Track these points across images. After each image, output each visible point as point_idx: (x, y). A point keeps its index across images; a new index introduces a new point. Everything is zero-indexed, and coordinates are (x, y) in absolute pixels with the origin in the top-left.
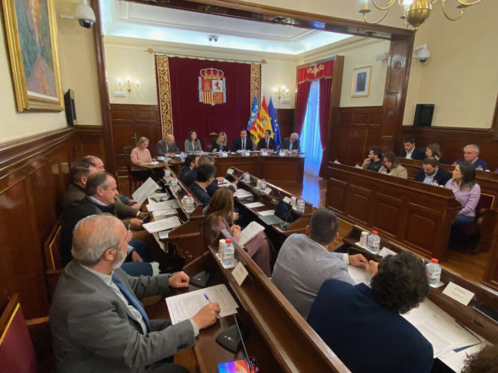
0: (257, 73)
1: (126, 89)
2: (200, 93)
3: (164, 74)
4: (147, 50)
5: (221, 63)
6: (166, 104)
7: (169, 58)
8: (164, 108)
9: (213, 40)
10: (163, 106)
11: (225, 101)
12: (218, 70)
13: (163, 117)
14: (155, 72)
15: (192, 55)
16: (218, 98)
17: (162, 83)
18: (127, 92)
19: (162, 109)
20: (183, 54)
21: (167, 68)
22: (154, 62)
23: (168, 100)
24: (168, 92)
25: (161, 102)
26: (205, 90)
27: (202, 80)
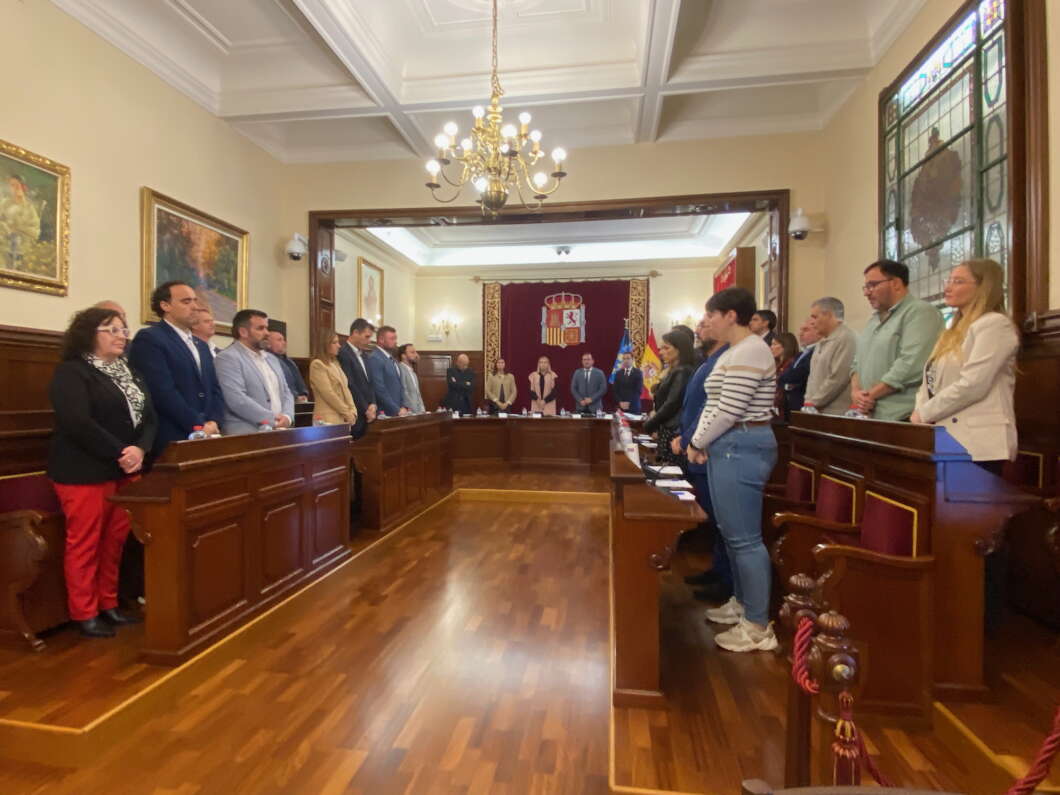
0: (642, 294)
1: (443, 331)
2: (545, 330)
3: (493, 308)
4: (471, 278)
5: (578, 283)
6: (493, 349)
7: (502, 286)
8: (491, 354)
9: (563, 253)
10: (489, 351)
11: (583, 340)
12: (573, 295)
14: (481, 305)
15: (533, 278)
16: (572, 336)
17: (490, 320)
18: (445, 336)
20: (519, 278)
21: (498, 300)
22: (481, 293)
23: (496, 343)
24: (497, 332)
25: (487, 347)
26: (551, 324)
27: (547, 311)
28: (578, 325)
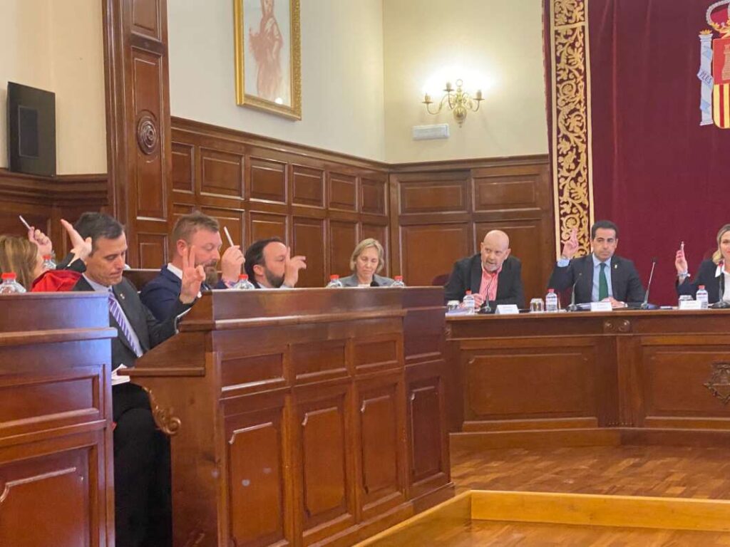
1: (448, 113)
2: (708, 91)
3: (573, 46)
8: (568, 162)
10: (563, 155)
13: (561, 193)
17: (564, 75)
22: (540, 11)
23: (581, 134)
24: (582, 104)
25: (558, 143)
26: (724, 78)
27: (712, 42)
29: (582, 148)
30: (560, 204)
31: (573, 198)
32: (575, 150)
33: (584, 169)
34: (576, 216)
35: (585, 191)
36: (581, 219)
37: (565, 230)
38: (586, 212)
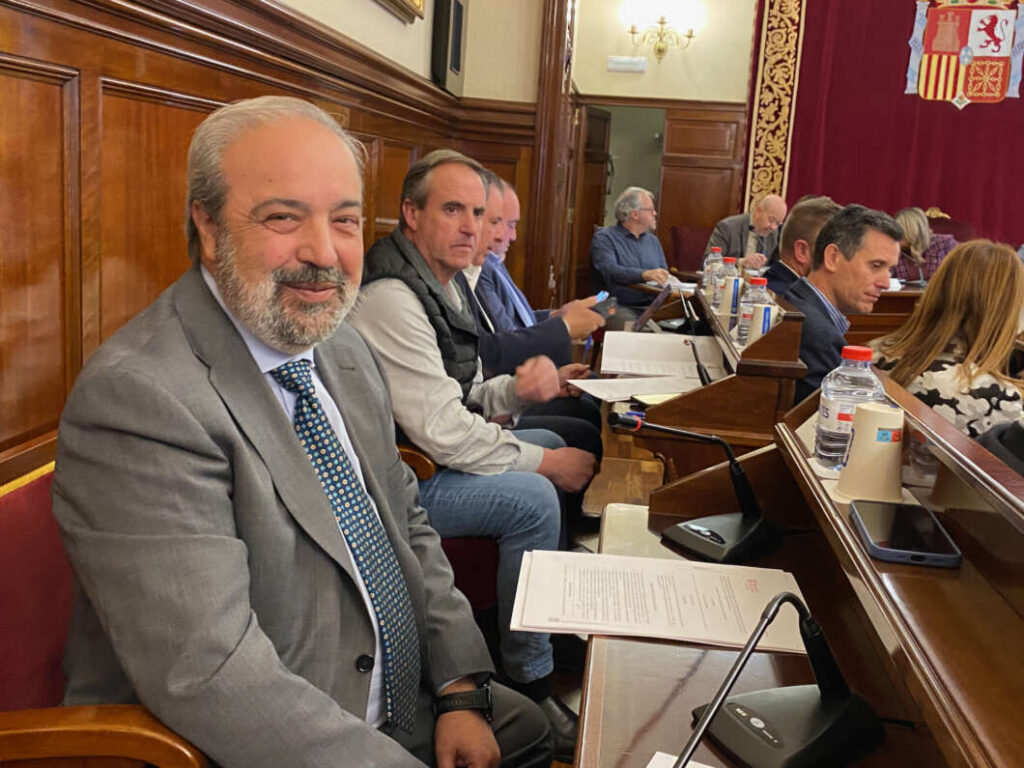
1: (649, 47)
2: (917, 60)
8: (768, 114)
10: (765, 106)
11: (1013, 92)
13: (757, 145)
16: (987, 78)
17: (775, 23)
18: (654, 58)
19: (760, 117)
23: (786, 86)
24: (792, 56)
25: (761, 93)
26: (935, 47)
27: (928, 11)
28: (1005, 50)
29: (786, 101)
30: (755, 155)
31: (768, 151)
32: (777, 102)
33: (785, 123)
34: (769, 170)
35: (782, 145)
36: (773, 173)
37: (756, 183)
38: (780, 167)
